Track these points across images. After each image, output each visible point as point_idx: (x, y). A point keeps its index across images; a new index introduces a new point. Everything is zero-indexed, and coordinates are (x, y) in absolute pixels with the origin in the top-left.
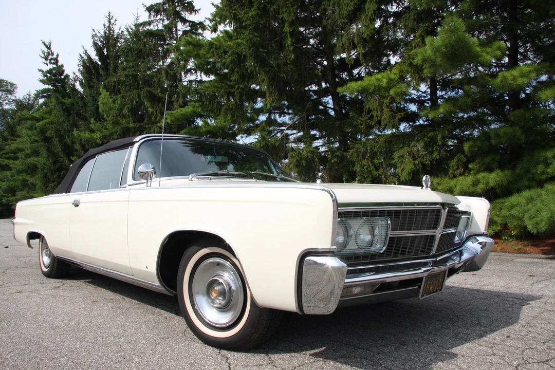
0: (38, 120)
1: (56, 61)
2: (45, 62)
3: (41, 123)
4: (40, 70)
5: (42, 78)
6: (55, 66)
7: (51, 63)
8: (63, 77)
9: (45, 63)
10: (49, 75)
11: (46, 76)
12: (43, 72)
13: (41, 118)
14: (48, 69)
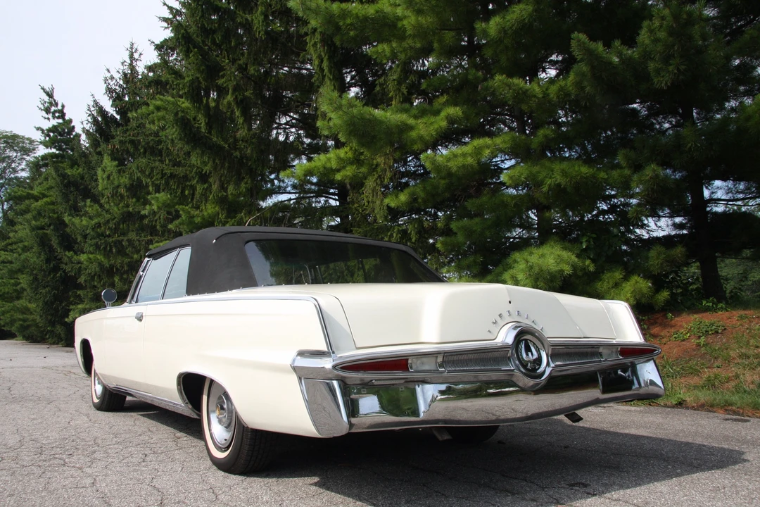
0: (36, 199)
1: (62, 115)
2: (47, 116)
3: (40, 203)
4: (38, 129)
5: (43, 138)
6: (61, 121)
7: (54, 117)
8: (72, 137)
9: (45, 118)
10: (52, 134)
11: (49, 136)
12: (43, 131)
13: (41, 196)
14: (51, 126)
